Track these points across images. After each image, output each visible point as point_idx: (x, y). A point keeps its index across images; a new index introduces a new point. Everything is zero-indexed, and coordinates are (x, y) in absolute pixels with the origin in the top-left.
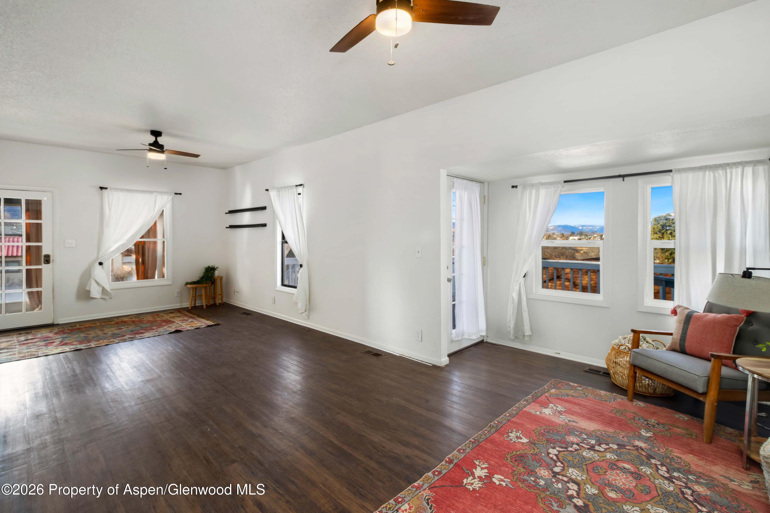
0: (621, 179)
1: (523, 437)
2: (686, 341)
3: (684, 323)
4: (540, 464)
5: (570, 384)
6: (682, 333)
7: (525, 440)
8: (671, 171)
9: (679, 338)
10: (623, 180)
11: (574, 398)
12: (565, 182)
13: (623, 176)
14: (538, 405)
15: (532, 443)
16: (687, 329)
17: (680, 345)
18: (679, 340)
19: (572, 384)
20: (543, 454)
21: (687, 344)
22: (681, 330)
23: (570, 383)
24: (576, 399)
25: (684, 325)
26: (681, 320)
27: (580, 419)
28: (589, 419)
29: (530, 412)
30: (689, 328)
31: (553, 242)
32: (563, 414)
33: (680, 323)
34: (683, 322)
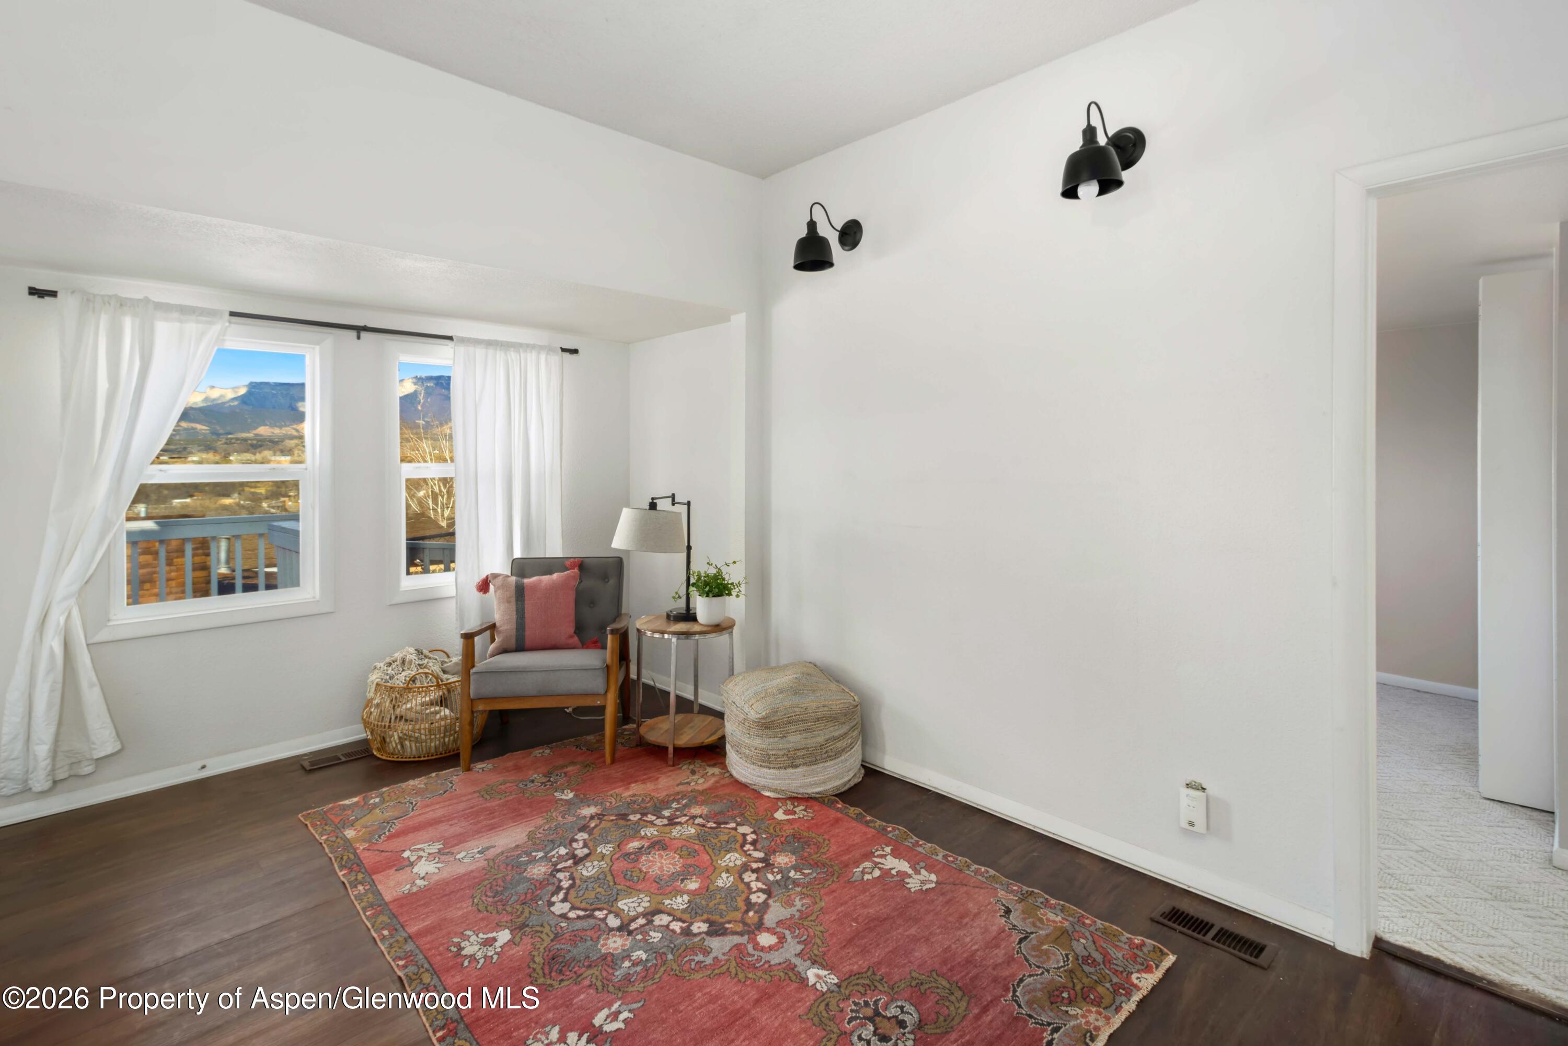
0: (353, 334)
1: (494, 934)
2: (527, 629)
3: (517, 601)
4: (589, 938)
5: (344, 805)
6: (517, 619)
7: (504, 936)
8: (450, 338)
9: (514, 626)
10: (359, 338)
11: (404, 820)
12: (233, 314)
13: (360, 330)
14: (392, 871)
15: (519, 928)
16: (523, 609)
17: (517, 640)
18: (515, 630)
19: (347, 802)
20: (563, 925)
21: (528, 633)
22: (515, 613)
23: (341, 803)
24: (406, 819)
25: (517, 604)
26: (510, 597)
27: (488, 838)
28: (491, 829)
29: (406, 892)
30: (526, 606)
31: (165, 471)
32: (455, 852)
33: (509, 602)
34: (513, 599)
